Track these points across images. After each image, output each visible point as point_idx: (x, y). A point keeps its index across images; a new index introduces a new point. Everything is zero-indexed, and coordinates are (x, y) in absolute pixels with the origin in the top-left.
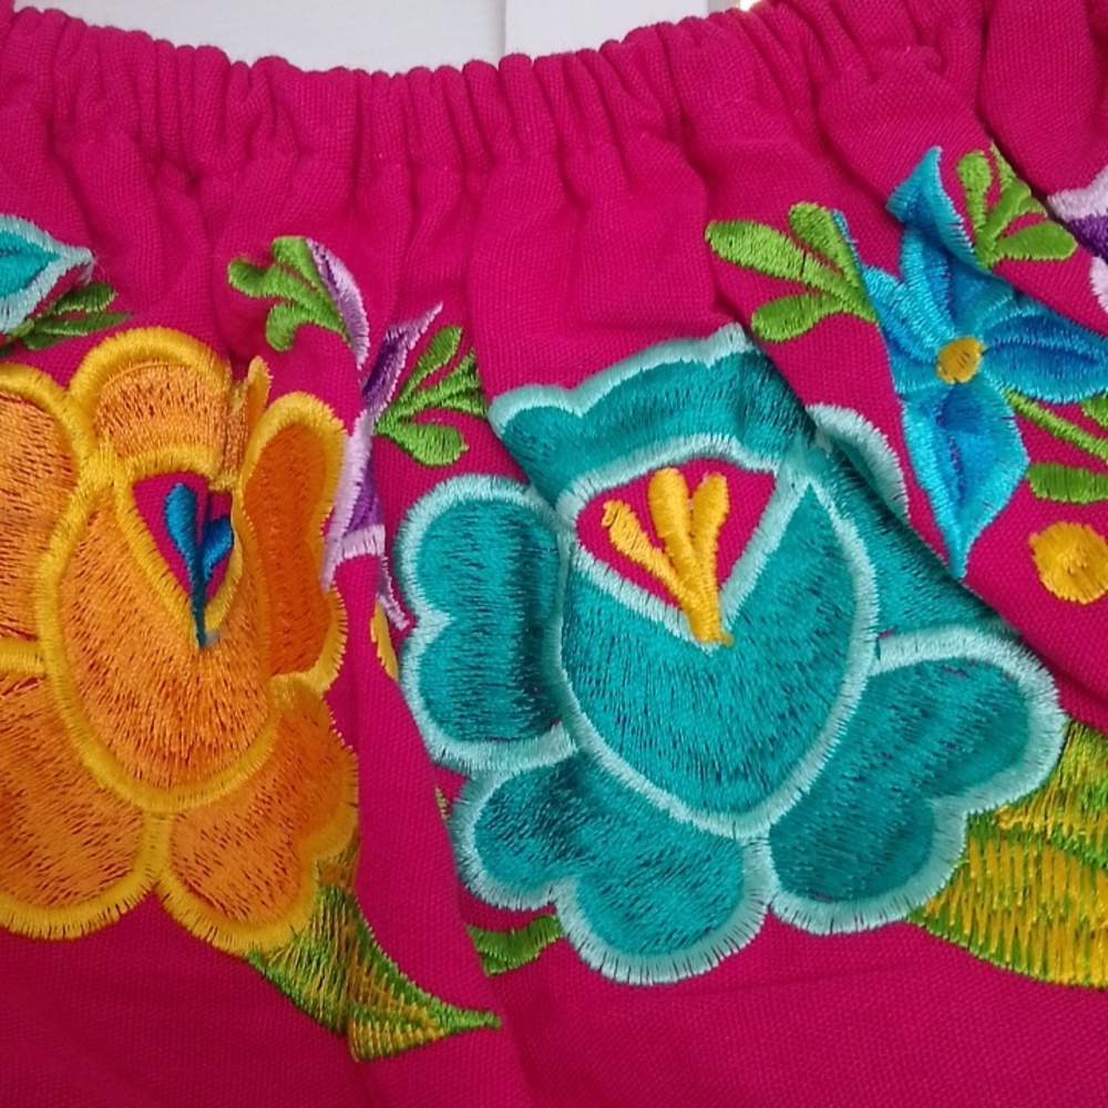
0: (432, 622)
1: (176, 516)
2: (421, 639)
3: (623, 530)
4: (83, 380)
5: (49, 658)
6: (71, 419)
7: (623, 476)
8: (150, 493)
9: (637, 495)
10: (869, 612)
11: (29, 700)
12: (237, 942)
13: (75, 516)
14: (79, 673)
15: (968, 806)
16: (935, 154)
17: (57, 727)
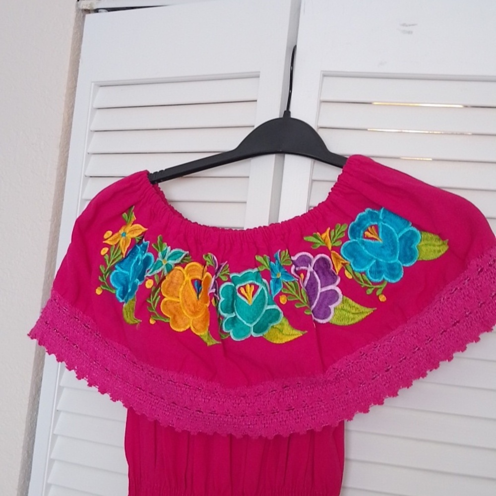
0: (222, 299)
1: (196, 284)
2: (221, 301)
3: (243, 290)
4: (186, 268)
5: (180, 300)
6: (184, 272)
7: (243, 284)
8: (193, 281)
9: (244, 287)
10: (267, 303)
11: (178, 304)
12: (198, 334)
13: (184, 283)
14: (184, 302)
15: (272, 325)
16: (280, 250)
17: (181, 308)
